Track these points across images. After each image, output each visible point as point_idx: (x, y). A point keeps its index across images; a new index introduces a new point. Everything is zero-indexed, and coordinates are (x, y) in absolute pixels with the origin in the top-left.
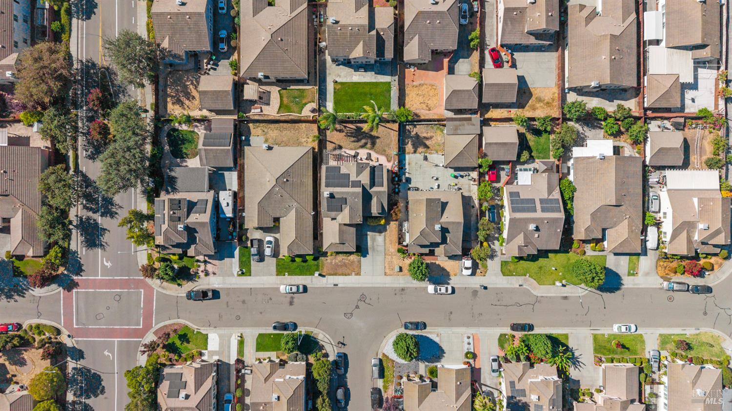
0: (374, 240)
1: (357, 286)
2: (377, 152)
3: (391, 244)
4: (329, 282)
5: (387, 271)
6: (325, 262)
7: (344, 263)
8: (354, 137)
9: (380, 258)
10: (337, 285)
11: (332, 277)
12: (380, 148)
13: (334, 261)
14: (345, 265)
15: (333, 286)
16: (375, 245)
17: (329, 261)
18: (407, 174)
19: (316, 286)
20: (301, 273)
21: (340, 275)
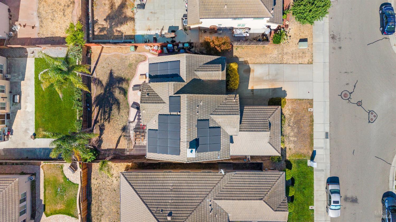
0: (260, 80)
1: (328, 103)
2: (133, 76)
3: (266, 55)
4: (322, 145)
5: (306, 60)
6: (294, 151)
7: (295, 123)
8: (111, 109)
9: (287, 71)
10: (327, 133)
11: (315, 141)
12: (127, 71)
13: (291, 139)
14: (298, 122)
15: (328, 140)
16: (268, 78)
17: (292, 146)
18: (163, 33)
19: (329, 165)
20: (310, 186)
21: (312, 129)
